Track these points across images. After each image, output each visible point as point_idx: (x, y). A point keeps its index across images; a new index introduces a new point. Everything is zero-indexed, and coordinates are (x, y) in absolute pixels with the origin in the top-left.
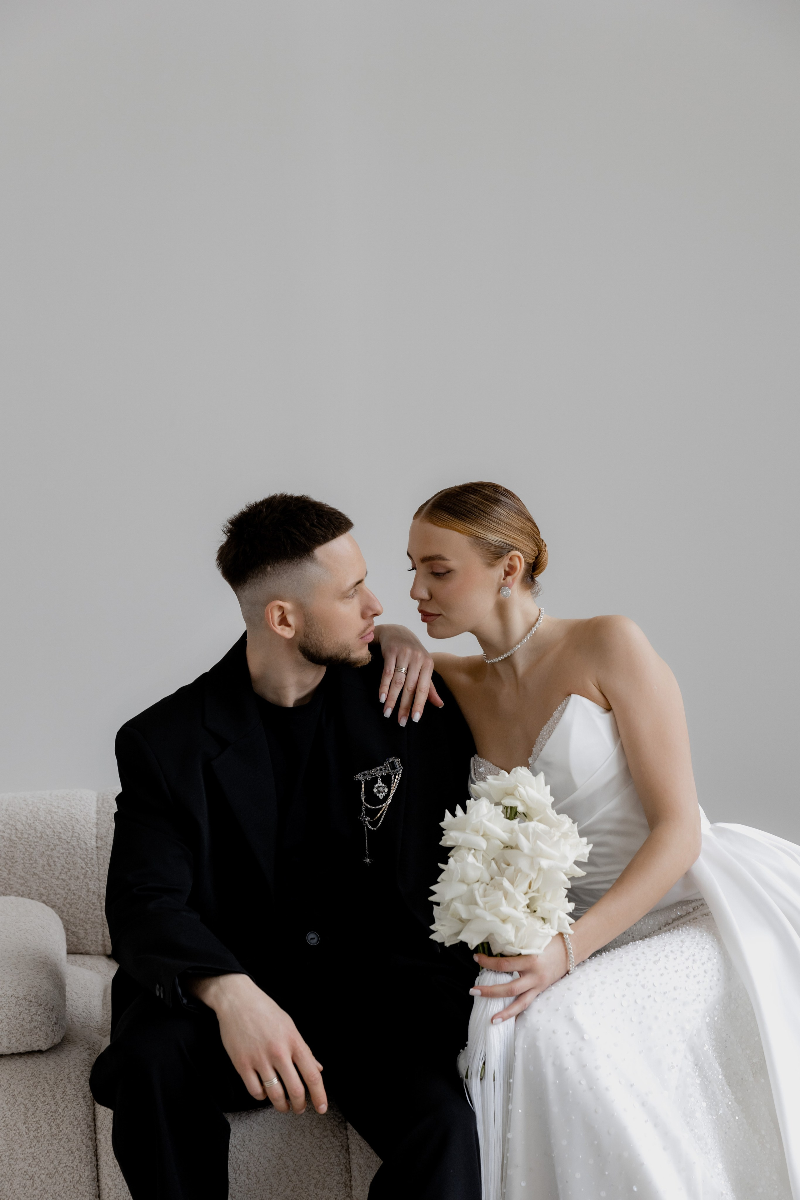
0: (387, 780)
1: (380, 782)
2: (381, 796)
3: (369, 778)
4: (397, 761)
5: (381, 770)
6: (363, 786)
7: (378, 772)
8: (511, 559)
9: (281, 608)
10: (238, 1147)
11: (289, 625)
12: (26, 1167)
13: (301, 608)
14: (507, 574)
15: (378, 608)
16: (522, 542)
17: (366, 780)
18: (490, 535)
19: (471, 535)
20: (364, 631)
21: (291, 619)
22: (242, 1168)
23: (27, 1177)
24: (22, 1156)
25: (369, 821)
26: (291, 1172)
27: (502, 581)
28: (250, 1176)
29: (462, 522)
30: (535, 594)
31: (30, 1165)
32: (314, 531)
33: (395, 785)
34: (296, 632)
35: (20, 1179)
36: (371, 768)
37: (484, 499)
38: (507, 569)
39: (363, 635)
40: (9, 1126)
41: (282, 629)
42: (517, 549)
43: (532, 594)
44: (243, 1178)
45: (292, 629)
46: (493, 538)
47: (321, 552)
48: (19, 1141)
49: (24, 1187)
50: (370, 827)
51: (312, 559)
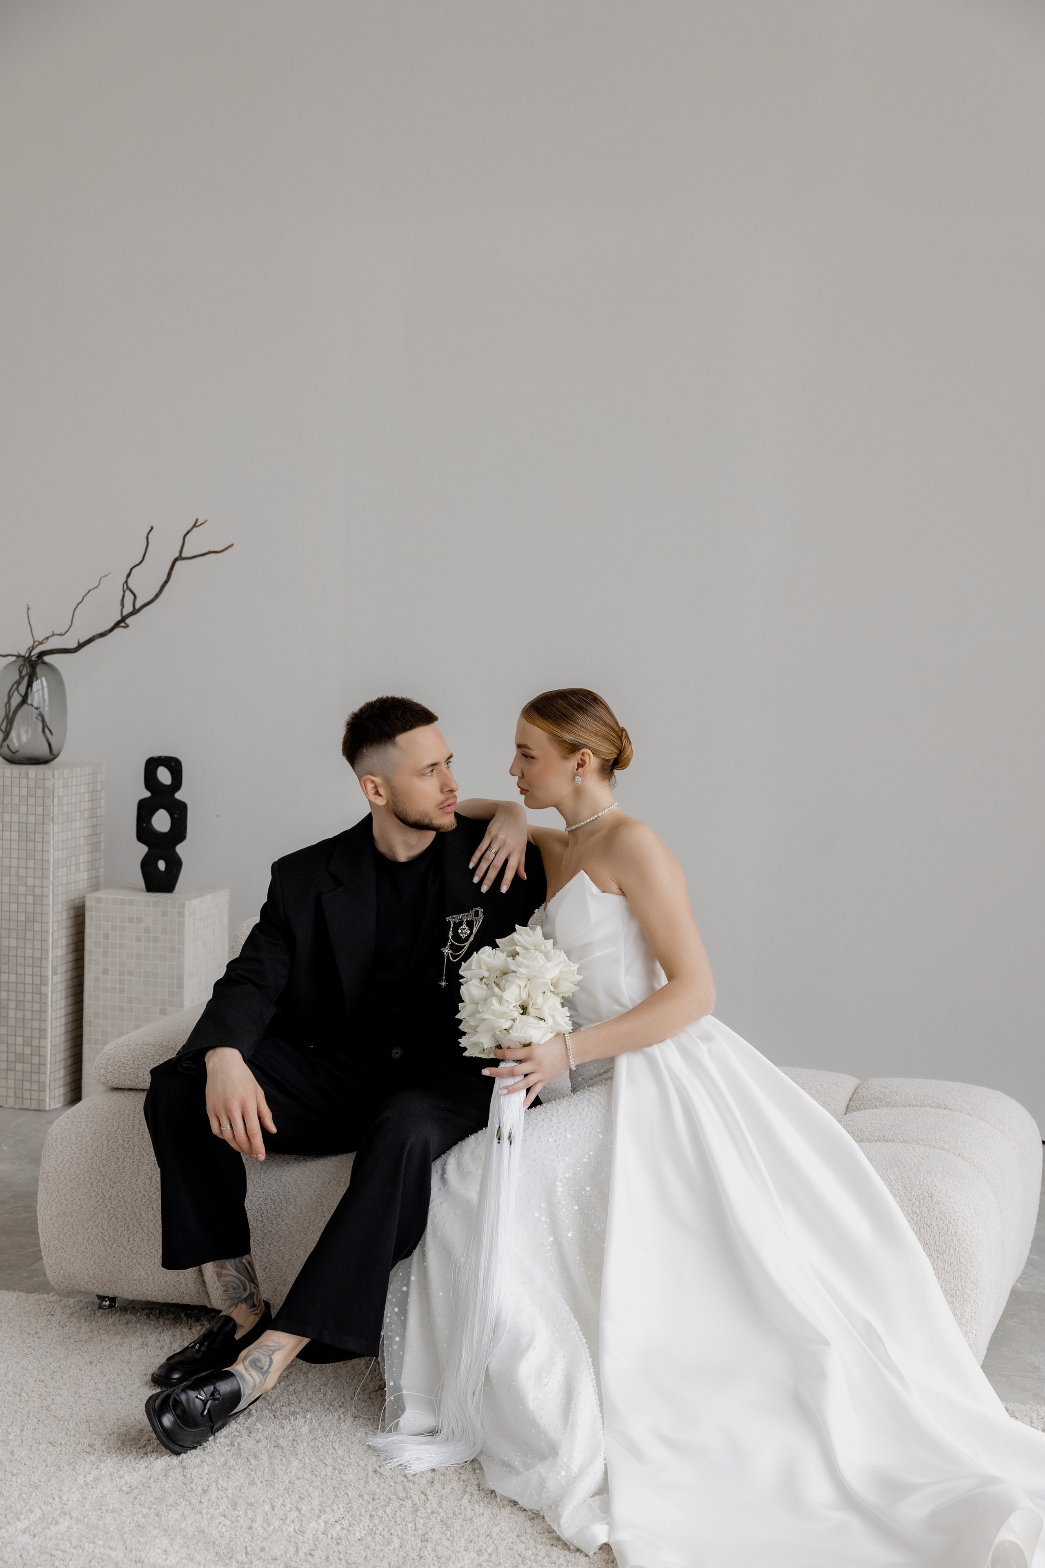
0: (470, 924)
1: (464, 925)
2: (464, 936)
3: (457, 921)
4: (481, 910)
5: (467, 916)
6: (452, 926)
7: (464, 917)
8: (583, 754)
9: (373, 782)
10: (292, 1184)
11: (381, 796)
12: (148, 1170)
13: (387, 781)
14: (580, 766)
15: (454, 786)
16: (596, 743)
17: (455, 922)
18: (565, 734)
19: (550, 733)
20: (442, 803)
21: (381, 791)
22: (291, 1200)
23: (148, 1177)
24: (147, 1162)
25: (451, 954)
26: (325, 1210)
27: (575, 771)
28: (296, 1207)
29: (545, 722)
30: (612, 786)
31: (151, 1169)
32: (396, 723)
33: (475, 929)
34: (387, 801)
35: (143, 1178)
36: (459, 914)
37: (568, 705)
38: (580, 762)
39: (441, 806)
40: (145, 1139)
41: (375, 798)
42: (589, 748)
43: (610, 785)
44: (291, 1207)
45: (383, 799)
46: (568, 737)
47: (402, 739)
48: (148, 1151)
49: (145, 1184)
50: (451, 959)
51: (395, 744)
